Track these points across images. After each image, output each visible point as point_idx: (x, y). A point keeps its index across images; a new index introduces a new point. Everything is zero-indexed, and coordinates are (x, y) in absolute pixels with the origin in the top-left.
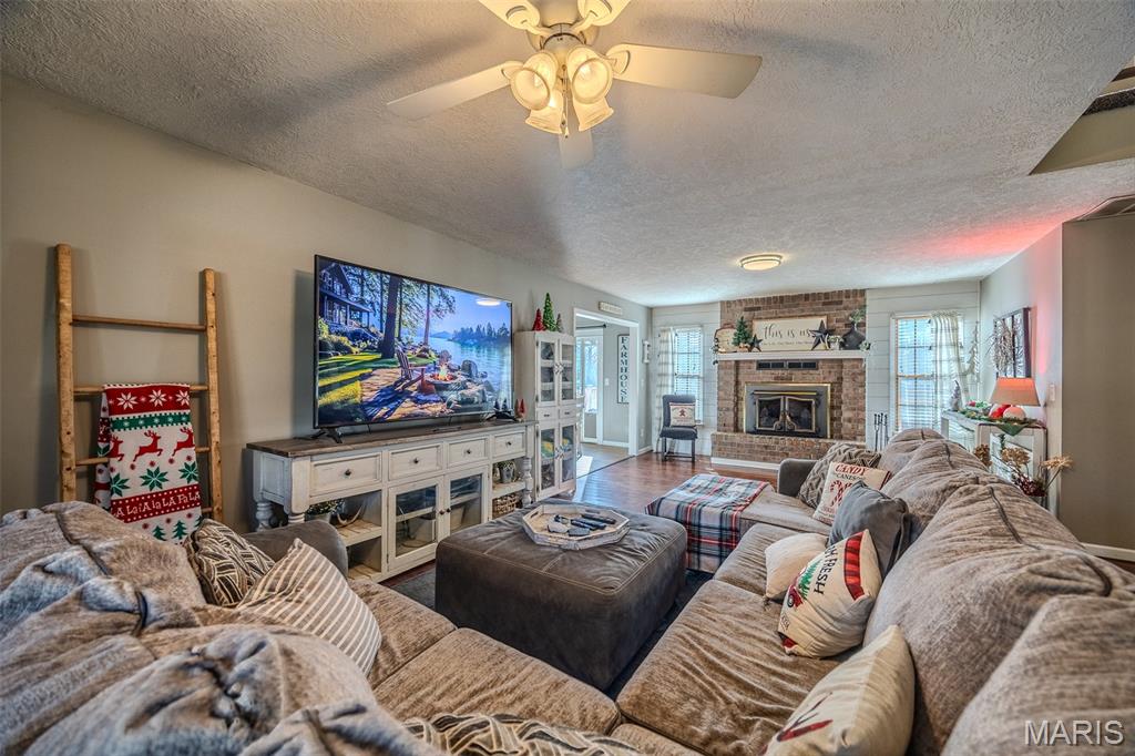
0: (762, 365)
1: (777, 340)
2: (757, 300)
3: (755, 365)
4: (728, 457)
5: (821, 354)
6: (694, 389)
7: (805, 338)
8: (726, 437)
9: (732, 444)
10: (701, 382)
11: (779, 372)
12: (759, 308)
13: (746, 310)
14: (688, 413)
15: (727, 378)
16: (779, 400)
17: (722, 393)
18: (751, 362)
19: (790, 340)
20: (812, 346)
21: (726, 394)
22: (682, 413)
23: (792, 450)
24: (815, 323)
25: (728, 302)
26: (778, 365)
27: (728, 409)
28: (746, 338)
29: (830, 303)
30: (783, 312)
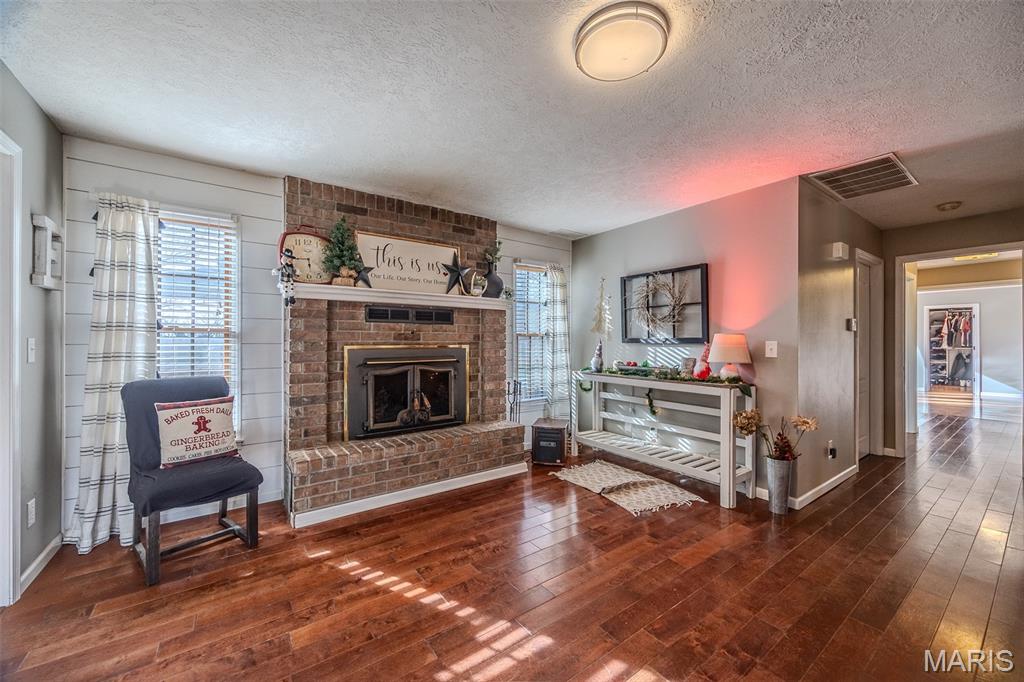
0: (376, 313)
1: (394, 271)
2: (361, 195)
3: (362, 313)
4: (334, 500)
5: (455, 300)
6: (217, 361)
7: (433, 275)
8: (330, 459)
9: (342, 472)
10: (234, 345)
11: (402, 326)
12: (364, 212)
13: (340, 208)
14: (216, 423)
15: (312, 336)
16: (405, 374)
17: (300, 368)
18: (354, 305)
19: (415, 274)
20: (445, 287)
21: (308, 367)
22: (202, 425)
23: (443, 455)
24: (446, 254)
25: (305, 183)
26: (399, 313)
27: (313, 400)
28: (342, 258)
29: (461, 230)
30: (401, 228)
